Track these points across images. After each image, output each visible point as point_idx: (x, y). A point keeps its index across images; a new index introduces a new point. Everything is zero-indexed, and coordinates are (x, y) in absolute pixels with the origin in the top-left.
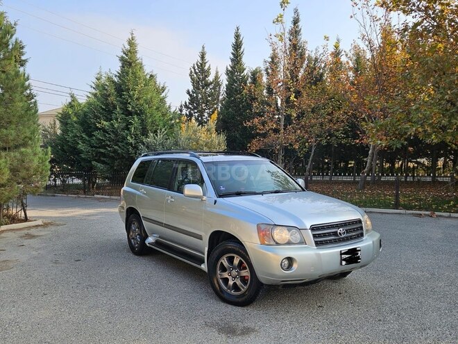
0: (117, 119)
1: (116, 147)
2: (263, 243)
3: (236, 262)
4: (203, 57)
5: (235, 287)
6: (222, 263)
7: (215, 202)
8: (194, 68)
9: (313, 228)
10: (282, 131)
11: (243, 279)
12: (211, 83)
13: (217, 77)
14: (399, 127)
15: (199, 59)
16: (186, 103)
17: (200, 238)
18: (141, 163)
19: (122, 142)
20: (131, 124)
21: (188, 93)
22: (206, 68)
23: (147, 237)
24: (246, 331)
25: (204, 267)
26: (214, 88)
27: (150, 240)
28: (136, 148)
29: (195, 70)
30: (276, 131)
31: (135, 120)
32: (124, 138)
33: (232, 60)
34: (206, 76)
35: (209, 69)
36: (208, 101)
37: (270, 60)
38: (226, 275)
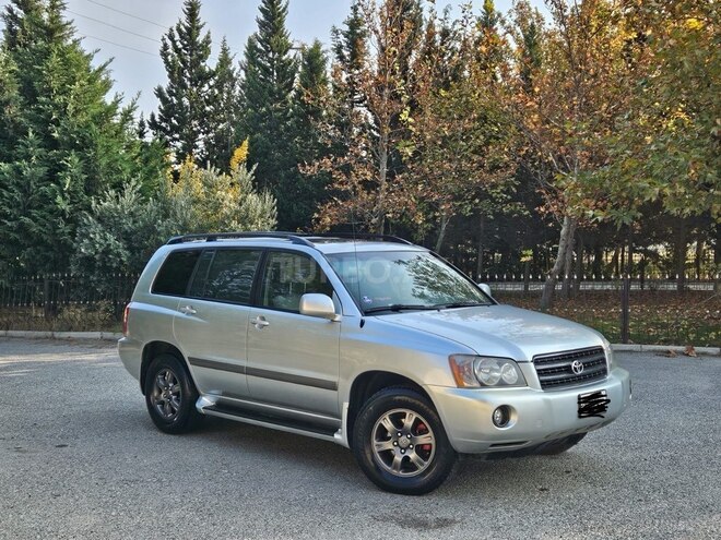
0: (28, 157)
1: (27, 220)
2: (460, 385)
3: (408, 422)
4: (192, 13)
5: (407, 464)
6: (381, 425)
7: (362, 324)
8: (171, 37)
9: (537, 361)
10: (385, 185)
11: (422, 451)
12: (212, 74)
13: (225, 61)
14: (629, 184)
15: (184, 18)
16: (153, 116)
17: (333, 386)
19: (40, 207)
20: (63, 168)
21: (160, 93)
22: (200, 39)
23: (197, 396)
24: (443, 523)
25: (341, 437)
26: (219, 85)
27: (205, 401)
28: (73, 221)
29: (174, 42)
30: (370, 186)
31: (73, 161)
32: (46, 200)
33: (262, 25)
34: (202, 58)
35: (207, 41)
36: (206, 114)
37: (346, 28)
38: (388, 445)
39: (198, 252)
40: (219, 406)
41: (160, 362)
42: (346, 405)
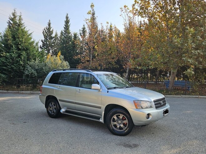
0: (13, 52)
2: (137, 108)
3: (121, 117)
4: (49, 25)
5: (121, 128)
6: (114, 118)
7: (108, 92)
8: (45, 30)
10: (92, 61)
11: (124, 125)
12: (54, 37)
13: (56, 35)
15: (48, 26)
16: (40, 46)
17: (100, 108)
18: (54, 74)
19: (16, 63)
20: (22, 55)
21: (42, 41)
22: (51, 30)
25: (102, 120)
26: (55, 40)
27: (63, 110)
28: (24, 67)
29: (45, 31)
30: (88, 61)
31: (24, 53)
32: (18, 62)
33: (65, 28)
34: (51, 34)
35: (53, 31)
36: (52, 46)
37: (82, 30)
38: (115, 123)
39: (61, 73)
40: (66, 111)
41: (51, 100)
42: (103, 112)
